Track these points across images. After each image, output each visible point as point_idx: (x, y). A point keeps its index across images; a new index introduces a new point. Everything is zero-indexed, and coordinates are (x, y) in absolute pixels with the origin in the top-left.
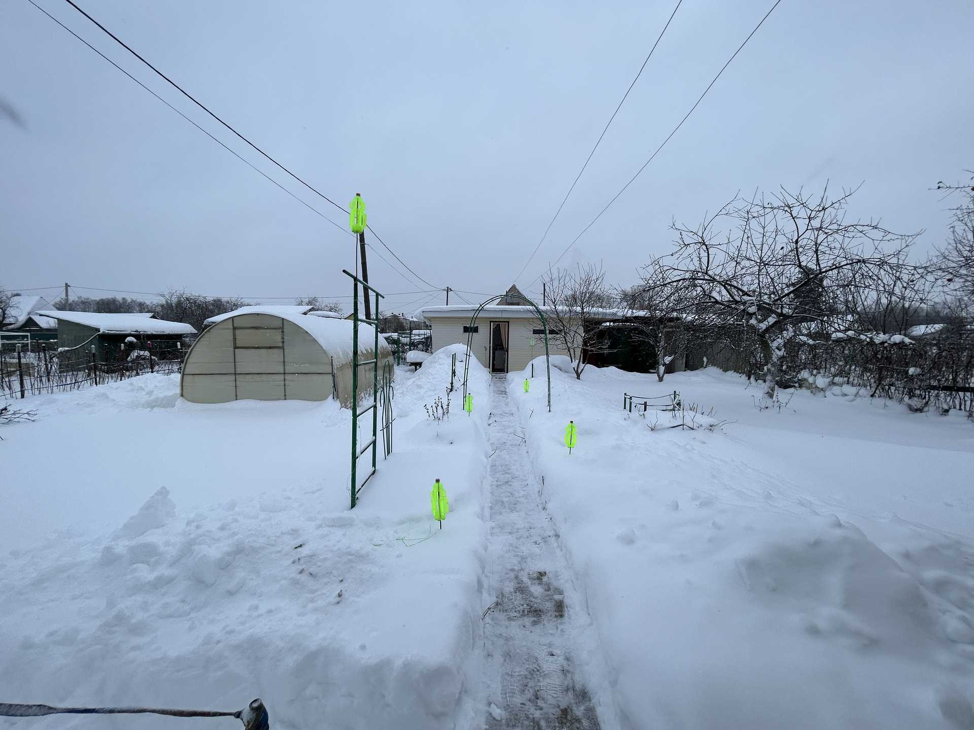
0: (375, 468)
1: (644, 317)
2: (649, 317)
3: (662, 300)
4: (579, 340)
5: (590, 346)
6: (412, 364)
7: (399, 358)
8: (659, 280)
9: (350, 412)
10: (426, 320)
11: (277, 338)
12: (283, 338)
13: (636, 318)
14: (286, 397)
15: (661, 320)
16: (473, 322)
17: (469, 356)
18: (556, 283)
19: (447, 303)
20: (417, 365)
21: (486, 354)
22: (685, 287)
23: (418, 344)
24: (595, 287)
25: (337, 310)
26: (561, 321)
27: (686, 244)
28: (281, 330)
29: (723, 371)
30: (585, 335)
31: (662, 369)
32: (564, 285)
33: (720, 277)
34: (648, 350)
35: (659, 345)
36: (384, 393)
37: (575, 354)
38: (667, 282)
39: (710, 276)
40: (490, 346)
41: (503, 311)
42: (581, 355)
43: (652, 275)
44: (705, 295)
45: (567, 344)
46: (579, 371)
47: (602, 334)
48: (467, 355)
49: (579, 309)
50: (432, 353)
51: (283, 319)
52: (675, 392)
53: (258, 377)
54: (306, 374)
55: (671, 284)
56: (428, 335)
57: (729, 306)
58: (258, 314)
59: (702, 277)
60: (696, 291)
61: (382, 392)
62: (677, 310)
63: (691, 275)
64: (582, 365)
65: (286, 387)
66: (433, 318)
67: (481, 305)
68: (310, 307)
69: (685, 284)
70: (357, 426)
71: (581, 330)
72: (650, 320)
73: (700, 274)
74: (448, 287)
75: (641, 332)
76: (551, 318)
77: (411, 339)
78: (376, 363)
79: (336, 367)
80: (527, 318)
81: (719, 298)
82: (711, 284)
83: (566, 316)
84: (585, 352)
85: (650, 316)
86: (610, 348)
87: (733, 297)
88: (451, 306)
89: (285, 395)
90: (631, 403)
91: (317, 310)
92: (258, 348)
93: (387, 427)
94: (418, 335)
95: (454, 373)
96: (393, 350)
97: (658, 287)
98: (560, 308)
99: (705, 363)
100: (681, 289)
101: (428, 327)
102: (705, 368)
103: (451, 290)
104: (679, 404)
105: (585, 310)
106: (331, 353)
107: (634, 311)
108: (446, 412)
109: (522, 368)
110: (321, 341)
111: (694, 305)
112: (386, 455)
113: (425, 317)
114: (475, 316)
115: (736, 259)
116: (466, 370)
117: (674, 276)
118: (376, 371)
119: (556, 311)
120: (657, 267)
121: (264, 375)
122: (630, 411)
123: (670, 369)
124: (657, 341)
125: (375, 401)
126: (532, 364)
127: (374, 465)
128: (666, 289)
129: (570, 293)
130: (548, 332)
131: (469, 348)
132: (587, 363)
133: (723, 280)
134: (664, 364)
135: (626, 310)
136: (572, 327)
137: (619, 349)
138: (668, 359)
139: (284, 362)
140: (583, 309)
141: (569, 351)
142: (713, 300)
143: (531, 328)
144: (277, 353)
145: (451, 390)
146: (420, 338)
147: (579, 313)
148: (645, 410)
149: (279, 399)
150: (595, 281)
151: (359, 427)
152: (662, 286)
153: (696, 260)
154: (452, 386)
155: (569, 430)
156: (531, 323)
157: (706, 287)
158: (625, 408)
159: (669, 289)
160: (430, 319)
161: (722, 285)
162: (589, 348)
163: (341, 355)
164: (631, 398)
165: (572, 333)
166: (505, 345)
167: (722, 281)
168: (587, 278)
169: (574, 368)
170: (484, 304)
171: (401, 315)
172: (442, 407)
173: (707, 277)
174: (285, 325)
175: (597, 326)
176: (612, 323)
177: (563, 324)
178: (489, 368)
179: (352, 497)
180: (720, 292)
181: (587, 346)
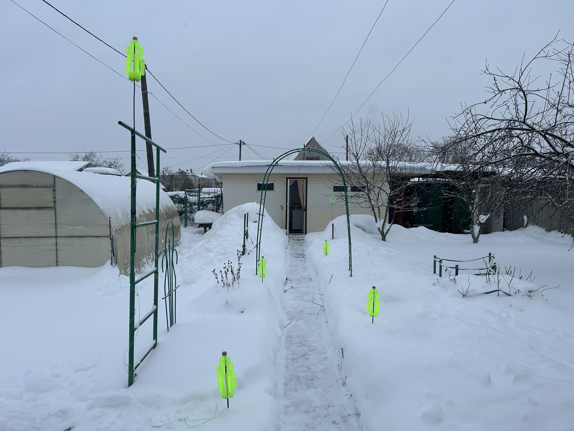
0: (156, 341)
1: (456, 171)
2: (461, 172)
3: (475, 152)
4: (384, 198)
5: (396, 204)
6: (201, 225)
7: (186, 218)
8: (472, 131)
9: (128, 279)
10: (217, 177)
11: (47, 197)
12: (54, 198)
13: (447, 172)
14: (58, 263)
15: (474, 175)
16: (266, 179)
17: (263, 215)
18: (358, 136)
19: (240, 158)
20: (207, 226)
21: (282, 214)
22: (500, 138)
23: (208, 203)
24: (402, 139)
25: (118, 166)
26: (364, 177)
27: (501, 90)
28: (52, 189)
29: (546, 231)
30: (391, 192)
31: (477, 229)
32: (368, 137)
33: (540, 126)
34: (460, 207)
35: (473, 202)
36: (167, 258)
37: (379, 213)
38: (480, 133)
39: (527, 125)
40: (287, 205)
41: (300, 167)
42: (386, 214)
43: (464, 125)
44: (523, 145)
45: (370, 201)
46: (385, 231)
47: (410, 191)
48: (260, 214)
49: (383, 163)
50: (223, 213)
51: (54, 176)
52: (490, 254)
53: (26, 242)
54: (80, 237)
55: (485, 134)
56: (219, 193)
57: (549, 159)
58: (26, 171)
59: (519, 127)
60: (513, 142)
61: (165, 257)
62: (492, 163)
63: (507, 124)
64: (387, 225)
65: (59, 252)
66: (223, 174)
67: (275, 160)
68: (86, 163)
69: (500, 134)
70: (136, 294)
71: (387, 187)
72: (462, 175)
73: (517, 124)
74: (241, 141)
75: (452, 188)
76: (353, 173)
77: (200, 198)
78: (157, 224)
79: (114, 229)
80: (327, 174)
81: (538, 150)
82: (530, 134)
83: (369, 171)
84: (391, 210)
85: (462, 170)
86: (419, 205)
87: (553, 148)
88: (245, 161)
89: (57, 261)
90: (441, 267)
91: (95, 166)
92: (26, 208)
93: (170, 295)
94: (208, 193)
95: (246, 234)
96: (180, 209)
97: (470, 138)
98: (362, 162)
99: (526, 222)
100: (496, 140)
101: (219, 185)
102: (525, 227)
103: (244, 144)
104: (494, 267)
105: (390, 165)
106: (109, 213)
107: (444, 165)
108: (237, 277)
109: (322, 228)
110: (97, 200)
111: (510, 157)
112: (169, 326)
113: (215, 174)
114: (269, 172)
115: (557, 106)
116: (260, 231)
117: (487, 126)
118: (157, 232)
119: (359, 166)
120: (469, 116)
121: (33, 239)
122: (440, 276)
123: (486, 229)
124: (471, 198)
125: (156, 266)
126: (333, 225)
127: (155, 337)
128: (479, 140)
129: (374, 146)
130: (349, 189)
131: (262, 206)
132: (394, 223)
133: (542, 129)
134: (480, 224)
135: (435, 164)
136: (376, 184)
137: (429, 206)
138: (483, 218)
139: (56, 224)
140: (388, 163)
141: (373, 209)
142: (532, 152)
143: (332, 185)
144: (48, 215)
145: (243, 253)
146: (209, 196)
147: (384, 168)
148: (457, 274)
149: (50, 266)
150: (402, 132)
151: (138, 295)
152: (474, 137)
153: (512, 107)
154: (244, 249)
155: (370, 296)
156: (331, 179)
157: (524, 137)
158: (435, 272)
159: (483, 140)
160: (221, 176)
161: (541, 135)
162: (395, 206)
163: (120, 216)
164: (441, 261)
165: (377, 190)
166: (303, 204)
167: (542, 131)
168: (392, 129)
169: (379, 228)
170: (278, 159)
171: (189, 172)
172: (232, 272)
173: (525, 127)
174: (57, 182)
175: (405, 182)
176: (421, 179)
177: (366, 180)
178: (286, 229)
179: (129, 373)
180: (539, 144)
181: (393, 204)
